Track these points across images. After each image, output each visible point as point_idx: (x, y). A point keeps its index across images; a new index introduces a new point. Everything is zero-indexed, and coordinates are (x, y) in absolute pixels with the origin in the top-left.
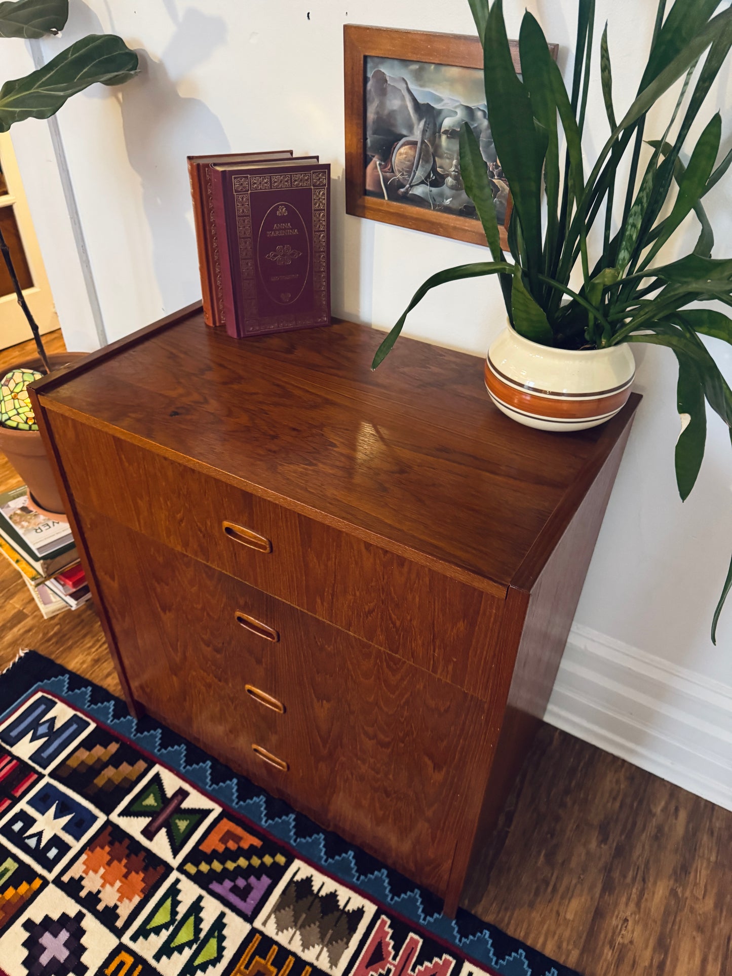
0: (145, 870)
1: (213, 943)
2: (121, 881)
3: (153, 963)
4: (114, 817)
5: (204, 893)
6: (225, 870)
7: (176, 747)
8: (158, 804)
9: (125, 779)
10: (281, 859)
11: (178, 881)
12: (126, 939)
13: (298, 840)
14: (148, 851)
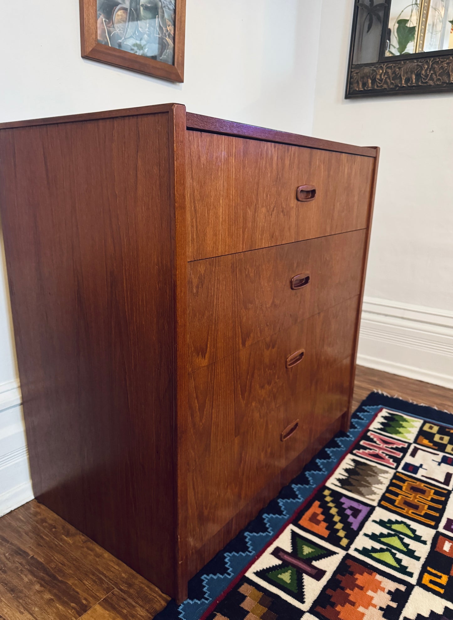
0: (352, 574)
1: (394, 527)
2: (367, 590)
3: (422, 560)
4: (305, 607)
5: (361, 533)
6: (341, 521)
7: (226, 560)
8: (289, 570)
9: (261, 602)
10: (327, 492)
11: (356, 550)
12: (413, 581)
13: (312, 484)
14: (335, 573)
